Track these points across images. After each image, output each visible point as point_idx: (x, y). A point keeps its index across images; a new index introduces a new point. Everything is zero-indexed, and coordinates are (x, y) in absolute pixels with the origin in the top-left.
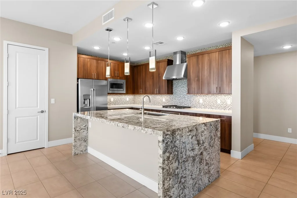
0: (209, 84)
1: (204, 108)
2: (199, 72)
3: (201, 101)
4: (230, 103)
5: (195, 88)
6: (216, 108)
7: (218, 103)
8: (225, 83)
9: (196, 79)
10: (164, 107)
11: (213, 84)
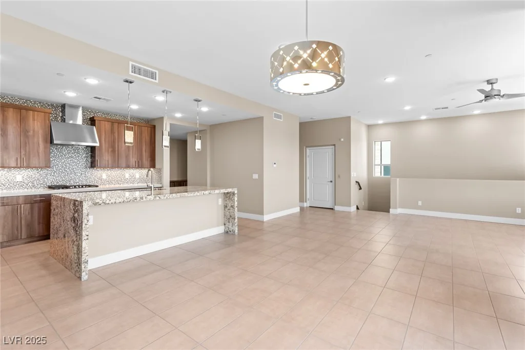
0: (127, 157)
1: (109, 184)
2: (114, 142)
3: (104, 176)
4: (138, 177)
5: (108, 161)
6: (124, 183)
7: (126, 177)
8: (144, 158)
9: (110, 150)
10: (50, 187)
11: (133, 157)
